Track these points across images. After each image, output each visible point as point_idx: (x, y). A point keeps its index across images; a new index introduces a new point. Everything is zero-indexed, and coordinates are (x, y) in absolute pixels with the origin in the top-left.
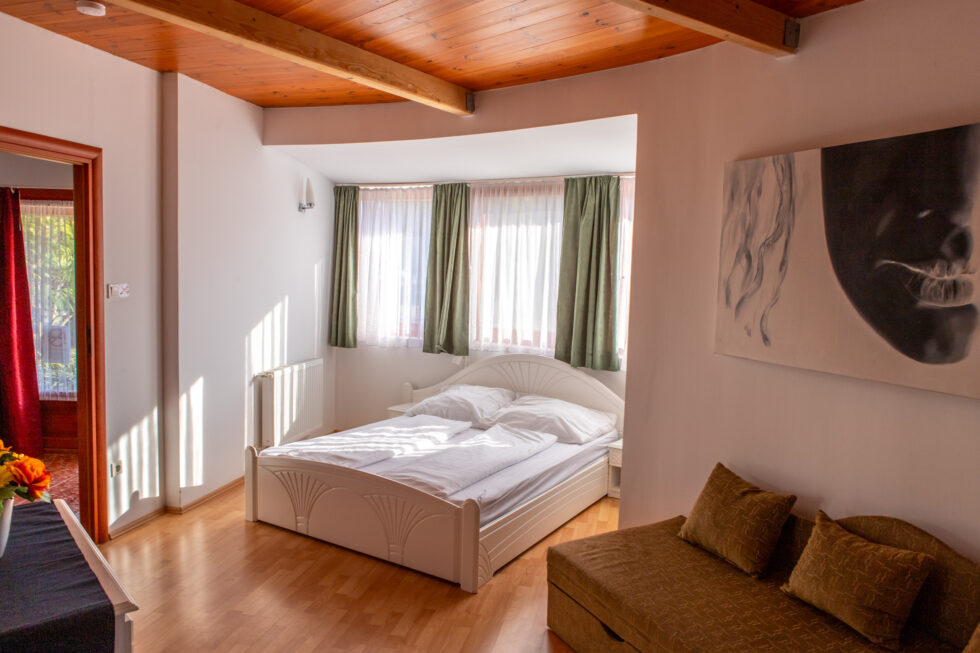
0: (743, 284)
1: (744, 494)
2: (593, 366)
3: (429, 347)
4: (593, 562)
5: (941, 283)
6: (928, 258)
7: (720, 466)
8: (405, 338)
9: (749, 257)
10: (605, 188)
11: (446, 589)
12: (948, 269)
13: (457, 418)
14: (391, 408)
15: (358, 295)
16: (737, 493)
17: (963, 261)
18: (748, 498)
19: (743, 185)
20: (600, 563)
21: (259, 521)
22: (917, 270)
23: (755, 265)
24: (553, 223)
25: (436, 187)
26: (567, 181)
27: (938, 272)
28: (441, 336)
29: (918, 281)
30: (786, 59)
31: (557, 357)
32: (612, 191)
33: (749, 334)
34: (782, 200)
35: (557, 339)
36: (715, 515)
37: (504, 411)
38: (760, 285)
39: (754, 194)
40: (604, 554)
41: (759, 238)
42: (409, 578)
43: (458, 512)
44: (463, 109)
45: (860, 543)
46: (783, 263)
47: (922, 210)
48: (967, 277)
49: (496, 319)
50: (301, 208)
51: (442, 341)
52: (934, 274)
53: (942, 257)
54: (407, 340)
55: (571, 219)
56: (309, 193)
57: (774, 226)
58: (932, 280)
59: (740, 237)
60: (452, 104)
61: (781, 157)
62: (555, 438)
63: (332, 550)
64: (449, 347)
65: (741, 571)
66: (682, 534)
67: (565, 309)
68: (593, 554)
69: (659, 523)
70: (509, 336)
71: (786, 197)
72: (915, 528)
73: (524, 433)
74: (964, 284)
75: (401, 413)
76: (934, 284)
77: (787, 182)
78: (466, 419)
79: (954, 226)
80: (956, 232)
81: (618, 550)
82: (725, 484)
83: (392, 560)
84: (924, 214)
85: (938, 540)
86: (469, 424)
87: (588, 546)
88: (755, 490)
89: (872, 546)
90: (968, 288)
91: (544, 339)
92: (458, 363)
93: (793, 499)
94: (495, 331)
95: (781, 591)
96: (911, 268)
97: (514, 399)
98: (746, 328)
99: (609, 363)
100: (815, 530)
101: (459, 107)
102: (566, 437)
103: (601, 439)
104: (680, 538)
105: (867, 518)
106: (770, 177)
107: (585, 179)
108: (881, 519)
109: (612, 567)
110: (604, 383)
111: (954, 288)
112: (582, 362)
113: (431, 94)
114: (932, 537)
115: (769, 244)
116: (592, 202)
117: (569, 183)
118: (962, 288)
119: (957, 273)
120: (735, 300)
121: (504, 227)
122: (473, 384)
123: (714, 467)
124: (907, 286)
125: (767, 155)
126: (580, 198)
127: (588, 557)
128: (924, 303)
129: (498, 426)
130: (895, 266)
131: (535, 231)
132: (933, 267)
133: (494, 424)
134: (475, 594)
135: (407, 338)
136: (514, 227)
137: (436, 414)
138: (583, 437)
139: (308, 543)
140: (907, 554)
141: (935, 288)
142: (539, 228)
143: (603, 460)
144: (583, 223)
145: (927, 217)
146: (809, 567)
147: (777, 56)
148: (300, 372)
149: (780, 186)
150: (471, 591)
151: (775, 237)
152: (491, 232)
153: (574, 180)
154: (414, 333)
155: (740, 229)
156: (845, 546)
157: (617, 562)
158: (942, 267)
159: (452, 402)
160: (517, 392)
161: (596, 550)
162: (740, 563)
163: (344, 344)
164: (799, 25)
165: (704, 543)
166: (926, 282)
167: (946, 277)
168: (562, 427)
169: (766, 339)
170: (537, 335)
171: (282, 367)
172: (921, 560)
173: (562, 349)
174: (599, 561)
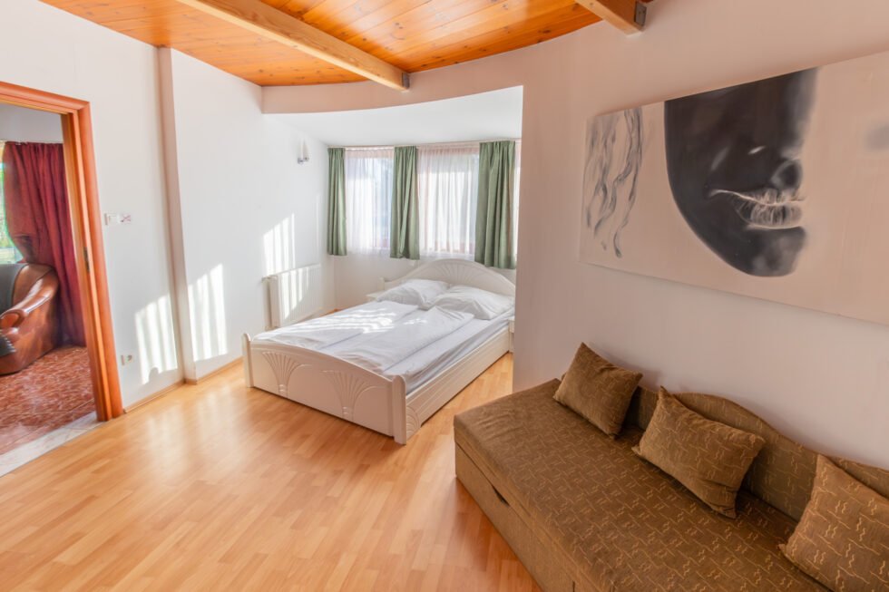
0: (601, 211)
1: (602, 371)
2: (499, 266)
3: (394, 254)
4: (488, 431)
5: (771, 209)
6: (759, 186)
7: (583, 346)
8: (379, 248)
9: (605, 190)
10: (506, 149)
11: (384, 441)
12: (778, 197)
13: (408, 302)
14: (369, 295)
15: (347, 221)
16: (597, 370)
17: (793, 190)
18: (605, 375)
19: (601, 134)
20: (492, 432)
21: (255, 388)
22: (748, 198)
23: (610, 195)
24: (472, 171)
25: (396, 148)
26: (481, 144)
27: (768, 199)
28: (401, 247)
29: (748, 209)
30: (635, 35)
31: (476, 260)
32: (510, 150)
33: (605, 248)
34: (631, 144)
35: (476, 249)
36: (580, 387)
37: (441, 297)
38: (613, 210)
39: (609, 141)
40: (497, 421)
41: (614, 173)
42: (357, 433)
43: (389, 385)
44: (400, 84)
45: (698, 420)
46: (632, 194)
47: (755, 146)
48: (795, 203)
49: (436, 235)
50: (300, 161)
51: (401, 251)
52: (764, 201)
53: (772, 186)
54: (381, 251)
55: (484, 169)
56: (305, 150)
57: (625, 165)
58: (762, 206)
59: (598, 174)
60: (389, 79)
61: (631, 110)
62: (473, 316)
63: (304, 410)
64: (407, 254)
65: (601, 431)
66: (556, 397)
67: (480, 229)
68: (487, 422)
69: (540, 386)
70: (445, 247)
71: (635, 142)
72: (742, 408)
73: (453, 314)
74: (793, 210)
75: (373, 299)
76: (763, 210)
77: (636, 130)
78: (415, 303)
79: (784, 160)
80: (785, 165)
81: (508, 416)
82: (588, 360)
83: (346, 418)
84: (755, 151)
85: (762, 421)
86: (416, 307)
87: (485, 414)
88: (610, 368)
89: (709, 424)
90: (797, 213)
91: (467, 249)
92: (413, 265)
93: (640, 376)
94: (436, 243)
95: (633, 452)
96: (742, 196)
97: (448, 288)
98: (602, 243)
99: (509, 264)
100: (660, 405)
101: (396, 83)
102: (480, 315)
103: (504, 315)
104: (554, 401)
105: (699, 395)
106: (622, 127)
107: (493, 143)
108: (712, 397)
109: (503, 435)
110: (507, 278)
111: (783, 213)
112: (492, 264)
113: (372, 69)
114: (757, 417)
115: (621, 179)
116: (497, 158)
117: (483, 145)
118: (791, 213)
119: (786, 199)
120: (594, 222)
121: (440, 174)
122: (423, 278)
123: (579, 346)
124: (738, 211)
125: (621, 110)
126: (490, 156)
127: (484, 426)
128: (753, 226)
129: (435, 308)
130: (728, 195)
131: (461, 176)
132: (763, 195)
133: (433, 306)
134: (404, 445)
135: (380, 248)
136: (447, 174)
137: (395, 301)
138: (491, 314)
139: (288, 404)
140: (740, 435)
141: (764, 213)
142: (463, 174)
143: (504, 329)
144: (491, 172)
145: (758, 153)
146: (656, 439)
147: (628, 34)
148: (304, 273)
149: (630, 134)
150: (401, 443)
151: (626, 174)
152: (432, 176)
153: (485, 144)
154: (385, 245)
155: (598, 167)
156: (686, 424)
157: (505, 429)
158: (772, 195)
159: (406, 291)
160: (450, 283)
161: (491, 418)
162: (600, 425)
163: (337, 254)
164: (646, 8)
165: (572, 406)
166: (756, 208)
167: (775, 204)
168: (477, 308)
169: (618, 252)
170: (463, 246)
171: (289, 271)
172: (753, 442)
173: (479, 255)
174: (492, 429)
